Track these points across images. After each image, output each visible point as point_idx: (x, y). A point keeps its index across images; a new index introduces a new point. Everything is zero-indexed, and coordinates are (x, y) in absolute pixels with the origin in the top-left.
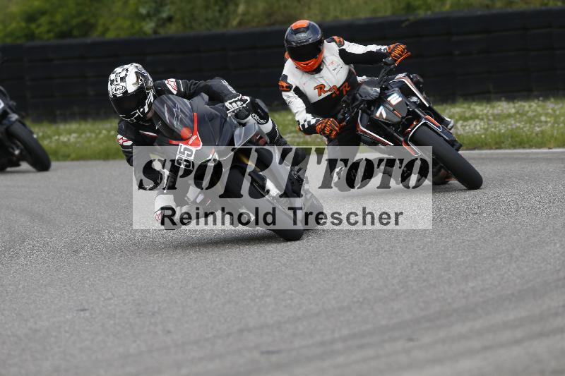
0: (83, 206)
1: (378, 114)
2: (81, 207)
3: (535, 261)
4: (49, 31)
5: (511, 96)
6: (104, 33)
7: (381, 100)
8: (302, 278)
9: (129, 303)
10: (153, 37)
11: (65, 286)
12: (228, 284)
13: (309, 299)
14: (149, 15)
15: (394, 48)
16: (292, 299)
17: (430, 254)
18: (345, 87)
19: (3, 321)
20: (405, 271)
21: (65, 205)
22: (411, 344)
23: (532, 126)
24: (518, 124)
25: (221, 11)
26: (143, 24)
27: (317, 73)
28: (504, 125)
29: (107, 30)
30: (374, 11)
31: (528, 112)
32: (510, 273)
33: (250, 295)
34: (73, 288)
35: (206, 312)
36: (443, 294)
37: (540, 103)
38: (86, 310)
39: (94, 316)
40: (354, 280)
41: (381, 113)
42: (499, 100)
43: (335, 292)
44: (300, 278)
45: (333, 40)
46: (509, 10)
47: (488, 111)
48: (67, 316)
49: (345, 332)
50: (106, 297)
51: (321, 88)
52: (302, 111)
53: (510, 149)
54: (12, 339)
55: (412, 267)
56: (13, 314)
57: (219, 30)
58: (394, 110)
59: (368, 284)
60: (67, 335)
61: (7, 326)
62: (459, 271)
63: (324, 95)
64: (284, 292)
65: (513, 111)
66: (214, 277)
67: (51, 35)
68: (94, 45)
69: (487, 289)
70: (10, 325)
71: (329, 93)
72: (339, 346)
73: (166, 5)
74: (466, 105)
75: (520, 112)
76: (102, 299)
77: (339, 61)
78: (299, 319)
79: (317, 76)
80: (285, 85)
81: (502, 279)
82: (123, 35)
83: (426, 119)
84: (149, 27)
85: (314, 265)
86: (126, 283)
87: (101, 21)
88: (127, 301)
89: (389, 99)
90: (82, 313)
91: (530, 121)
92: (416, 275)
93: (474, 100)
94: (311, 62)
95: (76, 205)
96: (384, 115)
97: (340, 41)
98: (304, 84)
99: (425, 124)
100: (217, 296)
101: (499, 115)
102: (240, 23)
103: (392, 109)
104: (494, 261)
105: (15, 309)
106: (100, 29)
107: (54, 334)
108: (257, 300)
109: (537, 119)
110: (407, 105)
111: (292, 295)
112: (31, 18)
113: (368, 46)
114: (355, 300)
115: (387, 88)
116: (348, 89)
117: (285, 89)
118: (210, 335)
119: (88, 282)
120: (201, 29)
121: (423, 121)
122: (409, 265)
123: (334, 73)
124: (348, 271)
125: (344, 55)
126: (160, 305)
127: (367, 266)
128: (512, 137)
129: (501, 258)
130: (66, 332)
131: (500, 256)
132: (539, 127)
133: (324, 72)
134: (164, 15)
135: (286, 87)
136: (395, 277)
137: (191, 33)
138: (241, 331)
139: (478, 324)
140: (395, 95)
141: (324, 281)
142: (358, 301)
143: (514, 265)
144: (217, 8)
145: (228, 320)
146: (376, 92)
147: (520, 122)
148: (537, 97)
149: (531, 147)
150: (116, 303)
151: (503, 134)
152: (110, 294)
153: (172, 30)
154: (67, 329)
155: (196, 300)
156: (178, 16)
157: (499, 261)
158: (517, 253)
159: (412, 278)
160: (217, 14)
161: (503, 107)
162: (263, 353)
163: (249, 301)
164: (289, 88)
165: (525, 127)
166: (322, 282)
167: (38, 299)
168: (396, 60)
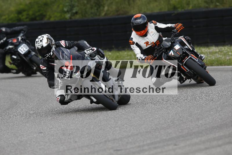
0: (41, 90)
1: (170, 54)
2: (40, 90)
3: (227, 112)
4: (26, 18)
5: (217, 44)
6: (49, 19)
7: (171, 48)
8: (131, 120)
9: (59, 130)
10: (70, 20)
11: (33, 123)
12: (100, 122)
13: (134, 128)
14: (68, 12)
15: (177, 25)
16: (126, 128)
17: (183, 110)
18: (158, 42)
19: (8, 137)
20: (173, 117)
21: (33, 89)
22: (176, 147)
23: (225, 57)
24: (220, 56)
25: (97, 9)
26: (66, 15)
27: (145, 37)
28: (214, 56)
29: (50, 17)
30: (161, 9)
31: (224, 51)
32: (216, 117)
33: (109, 126)
34: (37, 124)
35: (91, 133)
36: (189, 126)
37: (229, 47)
38: (42, 133)
39: (45, 135)
40: (152, 120)
41: (171, 53)
42: (212, 46)
43: (144, 125)
44: (130, 120)
45: (152, 23)
46: (216, 9)
47: (207, 51)
48: (34, 136)
49: (149, 142)
50: (50, 128)
51: (147, 43)
52: (139, 53)
53: (216, 66)
54: (11, 145)
55: (176, 115)
56: (12, 135)
57: (96, 17)
58: (177, 52)
59: (158, 122)
60: (34, 143)
61: (9, 140)
62: (195, 116)
63: (148, 46)
64: (123, 125)
65: (218, 50)
66: (94, 119)
67: (28, 20)
68: (46, 24)
69: (207, 124)
70: (11, 139)
71: (151, 45)
72: (146, 148)
73: (75, 7)
74: (198, 48)
75: (221, 51)
76: (49, 128)
77: (155, 31)
78: (129, 136)
79: (145, 38)
80: (132, 42)
81: (213, 120)
82: (57, 19)
83: (191, 56)
84: (68, 16)
85: (136, 114)
86: (58, 122)
87: (48, 14)
88: (59, 129)
89: (175, 47)
90: (40, 134)
91: (225, 54)
92: (178, 118)
93: (201, 46)
94: (143, 32)
95: (38, 90)
96: (173, 54)
97: (155, 23)
98: (140, 42)
99: (191, 58)
100: (96, 127)
101: (211, 52)
102: (106, 14)
103: (176, 51)
104: (210, 112)
105: (13, 133)
106: (48, 17)
107: (29, 143)
108: (112, 129)
109: (227, 54)
110: (183, 50)
111: (126, 126)
112: (19, 12)
113: (167, 25)
114: (153, 128)
115: (174, 43)
116: (159, 43)
117: (132, 44)
118: (93, 143)
119: (43, 121)
120: (89, 17)
121: (190, 57)
122: (175, 114)
123: (153, 36)
124: (150, 116)
125: (157, 29)
126: (73, 131)
127: (157, 115)
128: (217, 61)
129: (212, 111)
130: (34, 142)
131: (212, 110)
132: (228, 57)
133: (148, 36)
134: (74, 11)
135: (132, 43)
136: (169, 119)
137: (86, 19)
138: (106, 141)
139: (203, 139)
140: (177, 45)
141: (140, 121)
142: (154, 129)
143: (218, 114)
144: (96, 8)
145: (100, 137)
146: (170, 44)
147: (220, 55)
148: (227, 45)
149: (225, 65)
150: (54, 130)
151: (214, 60)
152: (52, 126)
153: (78, 17)
154: (34, 141)
155: (87, 129)
156: (80, 12)
157: (212, 112)
158: (219, 109)
159: (176, 120)
160: (96, 11)
161: (214, 49)
162: (114, 150)
163: (109, 129)
164: (133, 43)
165: (223, 57)
166: (139, 121)
167: (22, 128)
168: (178, 30)
